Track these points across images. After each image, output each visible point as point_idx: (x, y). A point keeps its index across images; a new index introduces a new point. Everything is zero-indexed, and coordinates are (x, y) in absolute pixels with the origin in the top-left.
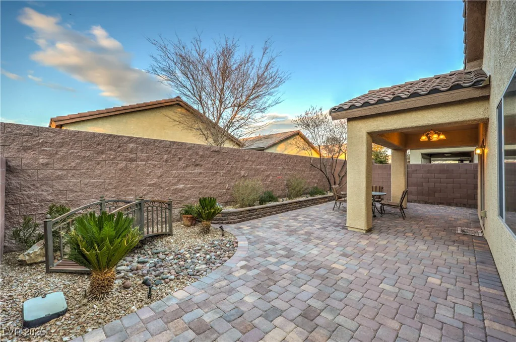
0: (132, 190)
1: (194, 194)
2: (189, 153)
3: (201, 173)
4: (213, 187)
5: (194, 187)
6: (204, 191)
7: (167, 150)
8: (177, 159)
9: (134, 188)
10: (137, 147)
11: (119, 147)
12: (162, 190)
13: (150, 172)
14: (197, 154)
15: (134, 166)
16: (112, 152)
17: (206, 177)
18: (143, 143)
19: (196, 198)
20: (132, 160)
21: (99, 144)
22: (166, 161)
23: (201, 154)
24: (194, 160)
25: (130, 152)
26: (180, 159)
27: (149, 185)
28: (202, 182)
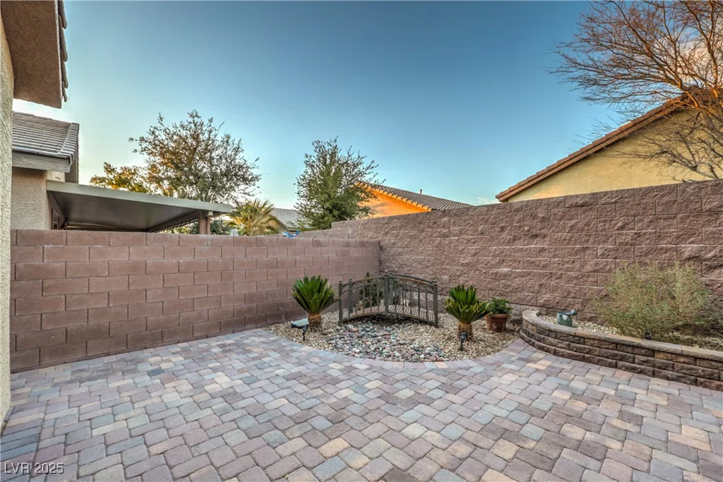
0: (446, 269)
1: (529, 285)
2: (517, 218)
3: (542, 250)
4: (576, 278)
5: (529, 274)
6: (552, 283)
7: (484, 218)
8: (498, 229)
9: (448, 267)
10: (450, 221)
11: (435, 223)
12: (478, 272)
13: (464, 249)
14: (534, 217)
15: (447, 242)
16: (430, 229)
17: (555, 256)
18: (455, 214)
19: (533, 292)
20: (445, 236)
21: (421, 223)
22: (482, 233)
23: (541, 216)
24: (526, 229)
25: (444, 227)
26: (503, 229)
27: (463, 265)
28: (545, 267)
